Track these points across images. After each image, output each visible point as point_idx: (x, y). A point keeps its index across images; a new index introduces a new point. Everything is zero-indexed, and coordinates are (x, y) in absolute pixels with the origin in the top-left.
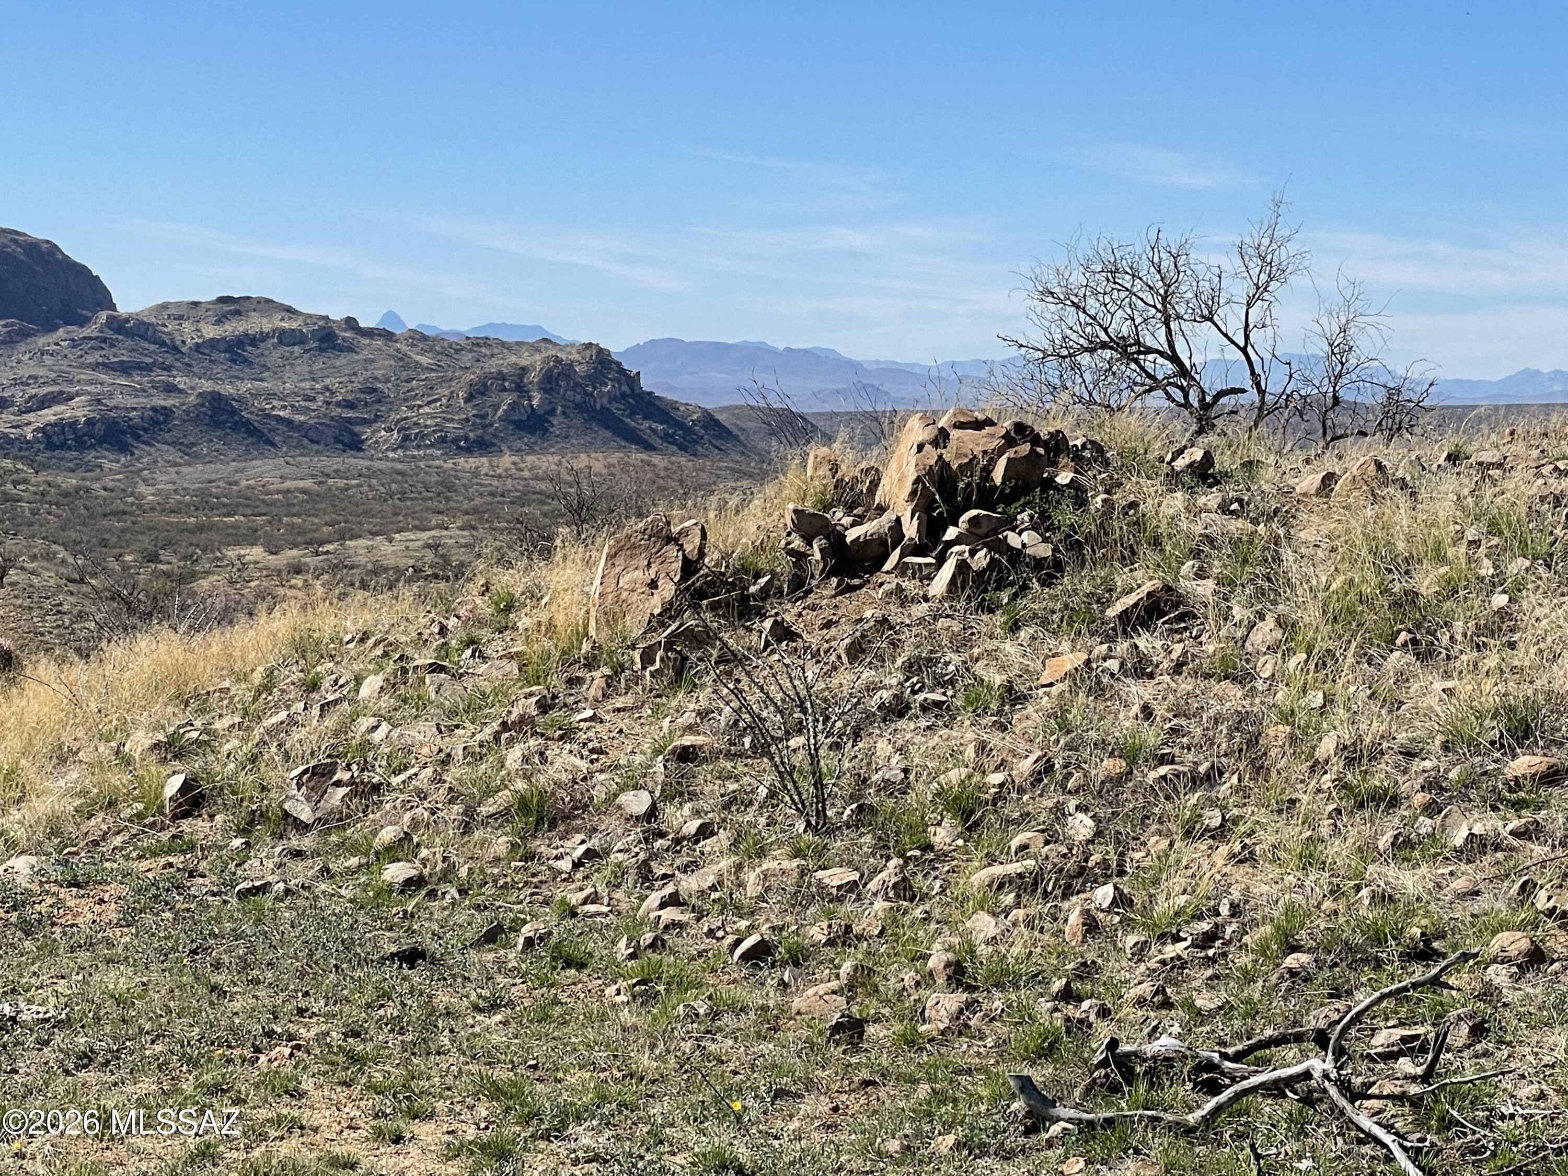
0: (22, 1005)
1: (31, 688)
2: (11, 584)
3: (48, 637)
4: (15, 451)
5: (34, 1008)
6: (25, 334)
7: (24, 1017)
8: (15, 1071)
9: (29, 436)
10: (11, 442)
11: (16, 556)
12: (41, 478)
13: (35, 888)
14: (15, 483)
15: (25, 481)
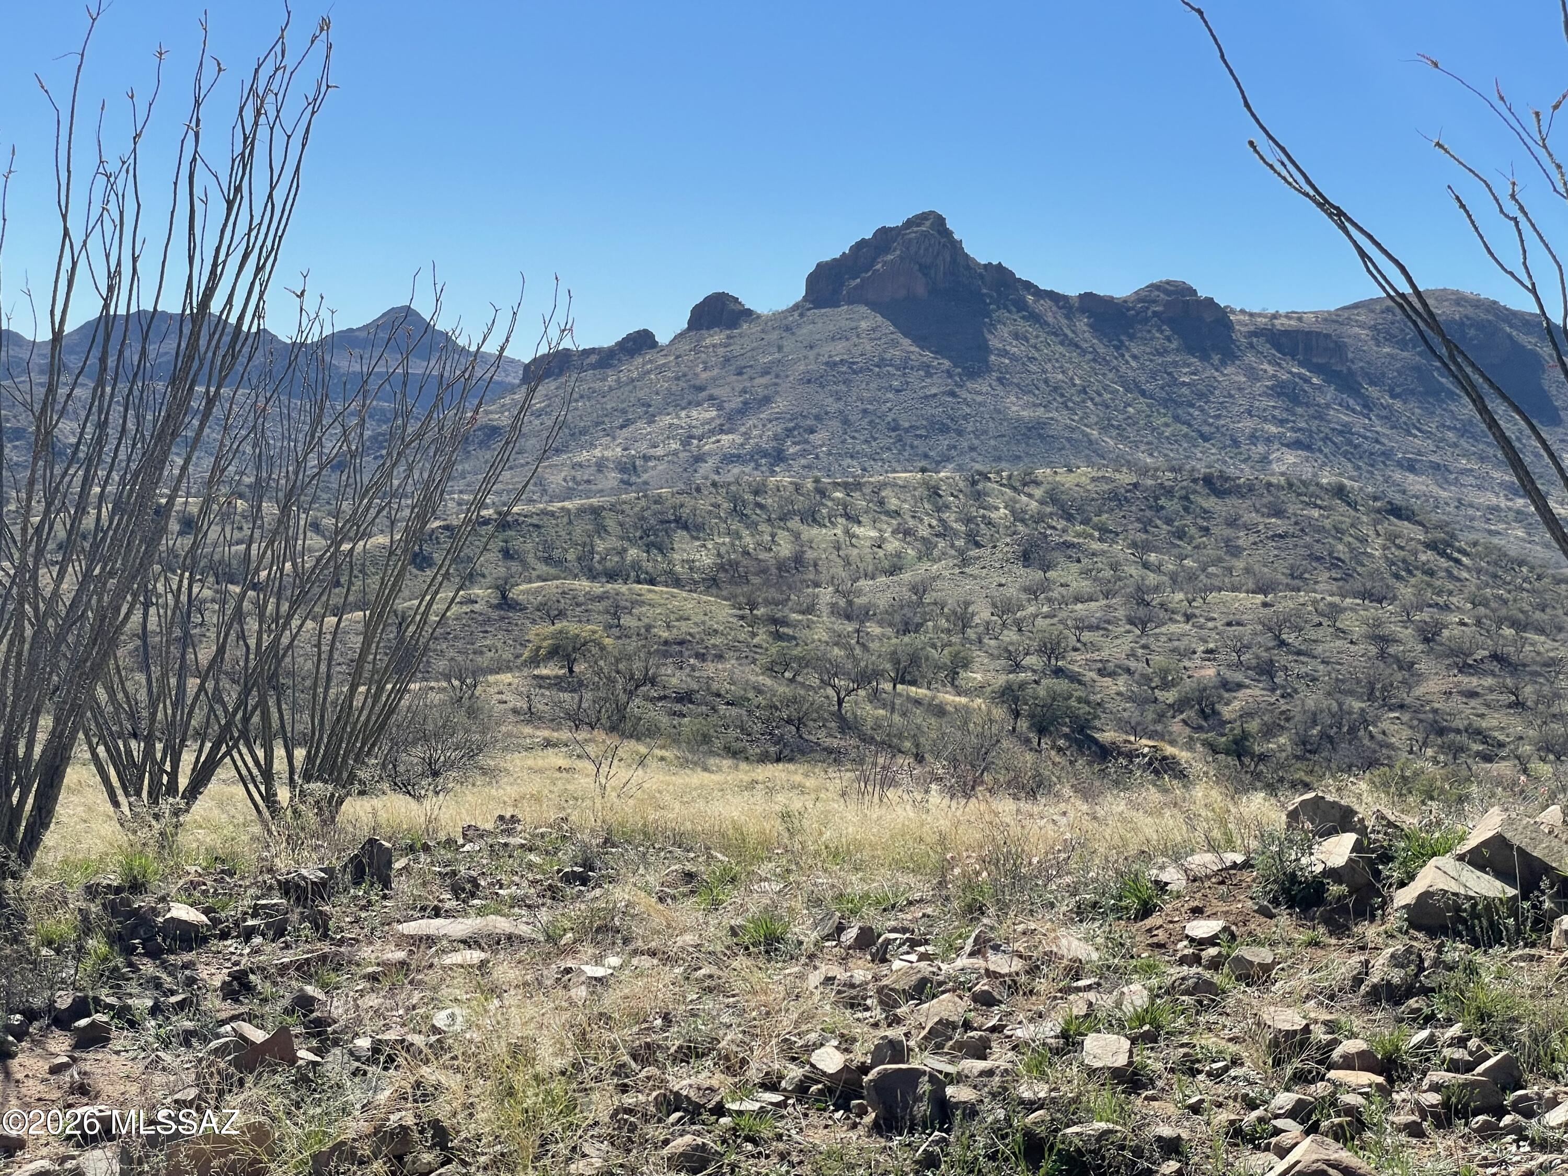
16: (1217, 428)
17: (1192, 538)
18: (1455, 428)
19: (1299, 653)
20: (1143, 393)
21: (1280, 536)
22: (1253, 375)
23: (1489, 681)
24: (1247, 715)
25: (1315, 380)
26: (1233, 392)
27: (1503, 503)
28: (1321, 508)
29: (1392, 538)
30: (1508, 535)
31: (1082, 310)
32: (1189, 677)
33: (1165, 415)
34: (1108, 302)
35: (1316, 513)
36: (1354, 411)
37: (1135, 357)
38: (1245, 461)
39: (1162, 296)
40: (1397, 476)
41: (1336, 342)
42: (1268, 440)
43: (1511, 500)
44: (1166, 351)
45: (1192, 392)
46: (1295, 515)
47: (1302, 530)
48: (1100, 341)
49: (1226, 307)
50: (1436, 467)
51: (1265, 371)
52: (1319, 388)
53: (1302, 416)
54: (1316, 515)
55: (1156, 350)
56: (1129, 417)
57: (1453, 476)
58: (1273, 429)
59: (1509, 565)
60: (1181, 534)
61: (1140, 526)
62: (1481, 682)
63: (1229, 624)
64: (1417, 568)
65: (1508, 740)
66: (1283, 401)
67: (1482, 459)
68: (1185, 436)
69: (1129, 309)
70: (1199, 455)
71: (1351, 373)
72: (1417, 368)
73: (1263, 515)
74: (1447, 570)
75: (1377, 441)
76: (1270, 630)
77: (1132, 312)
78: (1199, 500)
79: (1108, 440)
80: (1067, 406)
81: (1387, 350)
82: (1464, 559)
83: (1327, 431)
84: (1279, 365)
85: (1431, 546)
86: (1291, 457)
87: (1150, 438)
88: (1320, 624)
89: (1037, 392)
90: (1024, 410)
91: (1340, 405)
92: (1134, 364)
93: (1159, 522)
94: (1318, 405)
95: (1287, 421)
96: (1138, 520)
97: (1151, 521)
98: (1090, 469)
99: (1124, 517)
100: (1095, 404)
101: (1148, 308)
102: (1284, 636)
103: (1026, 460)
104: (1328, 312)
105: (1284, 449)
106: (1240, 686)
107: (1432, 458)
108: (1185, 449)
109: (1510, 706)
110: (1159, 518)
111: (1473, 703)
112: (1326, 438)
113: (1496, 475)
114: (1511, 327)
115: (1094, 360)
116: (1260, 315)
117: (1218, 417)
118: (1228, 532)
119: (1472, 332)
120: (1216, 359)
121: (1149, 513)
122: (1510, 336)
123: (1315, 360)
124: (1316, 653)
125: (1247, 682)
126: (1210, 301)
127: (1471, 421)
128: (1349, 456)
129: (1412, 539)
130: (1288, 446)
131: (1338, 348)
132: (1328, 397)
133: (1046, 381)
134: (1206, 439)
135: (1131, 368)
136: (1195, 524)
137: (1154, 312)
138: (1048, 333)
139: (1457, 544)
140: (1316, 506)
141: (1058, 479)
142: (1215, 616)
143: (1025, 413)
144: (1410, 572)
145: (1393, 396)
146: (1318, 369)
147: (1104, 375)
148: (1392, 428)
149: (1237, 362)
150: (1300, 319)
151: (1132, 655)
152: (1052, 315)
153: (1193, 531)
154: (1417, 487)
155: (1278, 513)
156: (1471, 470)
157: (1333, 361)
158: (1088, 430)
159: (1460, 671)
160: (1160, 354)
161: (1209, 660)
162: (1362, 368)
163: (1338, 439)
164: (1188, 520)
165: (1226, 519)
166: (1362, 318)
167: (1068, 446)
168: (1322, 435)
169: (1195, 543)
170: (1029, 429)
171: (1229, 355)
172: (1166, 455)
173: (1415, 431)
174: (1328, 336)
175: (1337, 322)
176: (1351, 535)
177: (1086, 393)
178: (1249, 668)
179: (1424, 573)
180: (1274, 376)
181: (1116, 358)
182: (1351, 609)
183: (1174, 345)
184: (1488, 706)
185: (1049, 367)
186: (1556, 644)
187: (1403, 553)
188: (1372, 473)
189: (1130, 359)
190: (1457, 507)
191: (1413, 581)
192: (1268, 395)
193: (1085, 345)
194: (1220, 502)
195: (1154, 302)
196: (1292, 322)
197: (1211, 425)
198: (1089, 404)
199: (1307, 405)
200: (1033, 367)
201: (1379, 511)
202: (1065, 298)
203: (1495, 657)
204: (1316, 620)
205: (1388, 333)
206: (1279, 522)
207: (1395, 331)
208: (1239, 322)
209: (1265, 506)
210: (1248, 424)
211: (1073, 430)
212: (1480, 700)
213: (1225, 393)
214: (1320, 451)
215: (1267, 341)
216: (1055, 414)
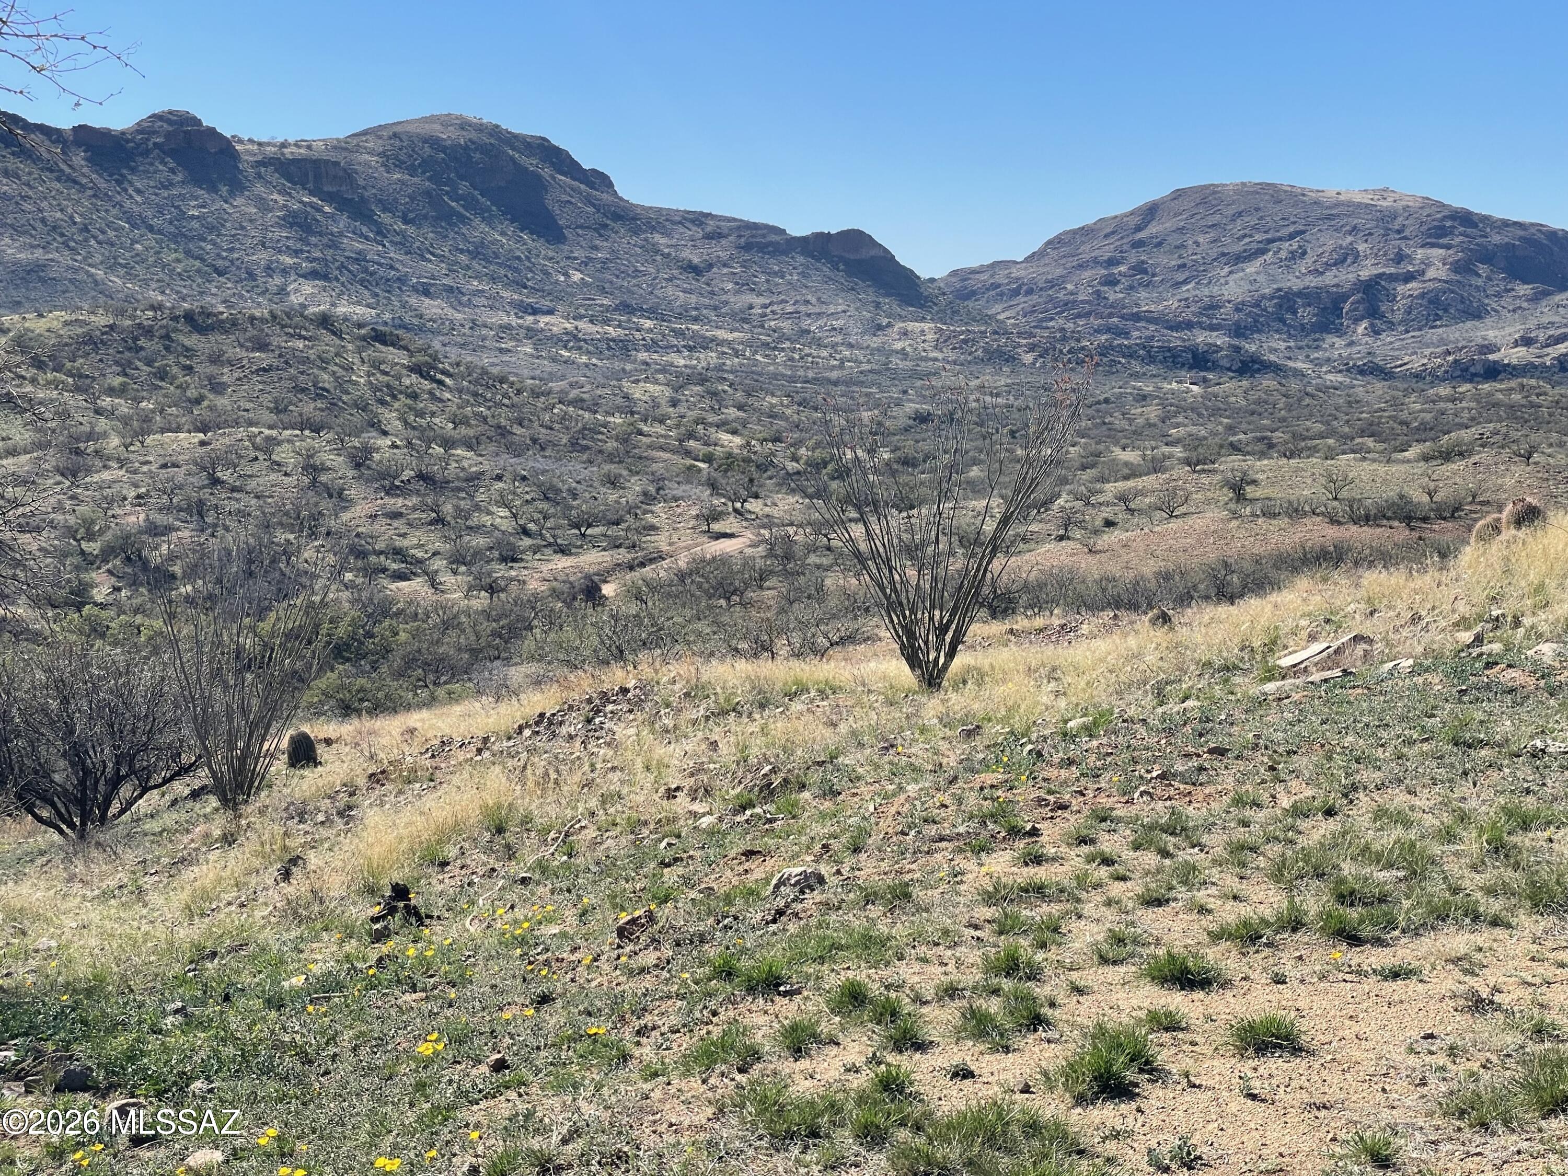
0: (1549, 742)
1: (1551, 531)
2: (1535, 463)
3: (1560, 499)
4: (1538, 373)
5: (1557, 744)
6: (1546, 294)
7: (1551, 749)
8: (1544, 784)
9: (1548, 363)
10: (1536, 367)
11: (1540, 444)
12: (1557, 390)
13: (1557, 664)
14: (1538, 395)
15: (1545, 394)
16: (232, 261)
17: (174, 378)
18: (468, 251)
19: (234, 489)
20: (151, 229)
21: (264, 370)
22: (264, 206)
23: (414, 500)
24: (172, 557)
25: (327, 209)
26: (244, 224)
27: (514, 321)
28: (305, 338)
29: (376, 365)
30: (517, 351)
31: (78, 143)
32: (117, 524)
33: (176, 251)
34: (105, 134)
35: (300, 344)
36: (367, 238)
37: (139, 191)
38: (263, 293)
39: (165, 125)
40: (413, 301)
41: (345, 170)
42: (285, 272)
43: (521, 318)
44: (171, 184)
45: (203, 225)
46: (280, 347)
47: (286, 363)
48: (101, 175)
49: (233, 137)
50: (450, 290)
51: (276, 201)
52: (332, 216)
53: (315, 245)
54: (301, 346)
55: (161, 183)
56: (137, 255)
57: (466, 298)
58: (289, 261)
59: (491, 382)
60: (162, 375)
61: (120, 369)
62: (407, 502)
63: (164, 466)
64: (401, 393)
65: (426, 556)
66: (296, 231)
67: (494, 279)
68: (199, 271)
69: (128, 141)
70: (214, 290)
71: (363, 200)
72: (428, 193)
73: (247, 350)
74: (431, 393)
75: (392, 268)
76: (204, 469)
77: (132, 145)
78: (181, 338)
79: (116, 279)
80: (68, 246)
81: (397, 176)
82: (448, 381)
83: (342, 259)
84: (290, 194)
85: (416, 369)
86: (308, 288)
87: (161, 275)
88: (256, 459)
89: (33, 232)
90: (20, 252)
91: (354, 233)
92: (139, 199)
93: (138, 364)
94: (332, 234)
95: (302, 251)
96: (117, 363)
97: (130, 363)
98: (63, 313)
99: (101, 360)
100: (99, 243)
101: (148, 140)
102: (219, 474)
103: (26, 305)
104: (337, 140)
105: (301, 280)
106: (169, 529)
107: (445, 281)
108: (199, 285)
109: (431, 523)
110: (140, 360)
111: (396, 523)
112: (342, 267)
113: (505, 294)
114: (513, 149)
115: (95, 196)
116: (269, 144)
117: (231, 250)
118: (212, 369)
119: (477, 156)
120: (224, 190)
121: (128, 355)
122: (512, 159)
123: (325, 189)
124: (248, 488)
125: (178, 523)
126: (212, 132)
127: (482, 243)
128: (366, 284)
129: (397, 364)
130: (304, 276)
131: (347, 175)
132: (341, 225)
133: (43, 220)
134: (220, 274)
135: (135, 203)
136: (178, 363)
137: (155, 144)
138: (42, 169)
139: (441, 366)
140: (301, 337)
141: (27, 325)
142: (151, 459)
143: (22, 256)
144: (394, 397)
145: (406, 221)
146: (329, 198)
147: (107, 211)
148: (406, 254)
149: (247, 193)
150: (309, 147)
151: (59, 508)
152: (44, 148)
153: (175, 370)
154: (434, 310)
155: (263, 347)
156: (483, 291)
157: (344, 188)
158: (93, 270)
159: (387, 493)
160: (166, 188)
161: (140, 505)
162: (375, 195)
163: (354, 267)
164: (171, 359)
165: (210, 356)
166: (370, 145)
167: (72, 288)
168: (337, 264)
169: (177, 382)
170: (29, 272)
171: (237, 186)
172: (178, 292)
173: (428, 256)
174: (336, 164)
175: (347, 149)
176: (336, 364)
177: (88, 231)
178: (181, 510)
179: (408, 396)
180: (285, 206)
181: (119, 193)
182: (288, 441)
183: (179, 178)
184: (410, 525)
185: (44, 204)
186: (480, 459)
187: (387, 378)
188: (389, 299)
189: (134, 194)
190: (471, 328)
191: (396, 405)
192: (281, 226)
193: (84, 181)
194: (203, 339)
195: (154, 132)
196: (302, 151)
197: (225, 258)
198: (93, 242)
199: (321, 234)
200: (27, 206)
201: (363, 338)
202: (58, 131)
203: (421, 477)
204: (253, 455)
205: (396, 158)
206: (263, 356)
207: (403, 157)
208: (247, 151)
209: (249, 340)
210: (262, 256)
211: (76, 271)
212: (403, 521)
213: (237, 225)
214: (337, 280)
215: (276, 170)
216: (55, 255)
